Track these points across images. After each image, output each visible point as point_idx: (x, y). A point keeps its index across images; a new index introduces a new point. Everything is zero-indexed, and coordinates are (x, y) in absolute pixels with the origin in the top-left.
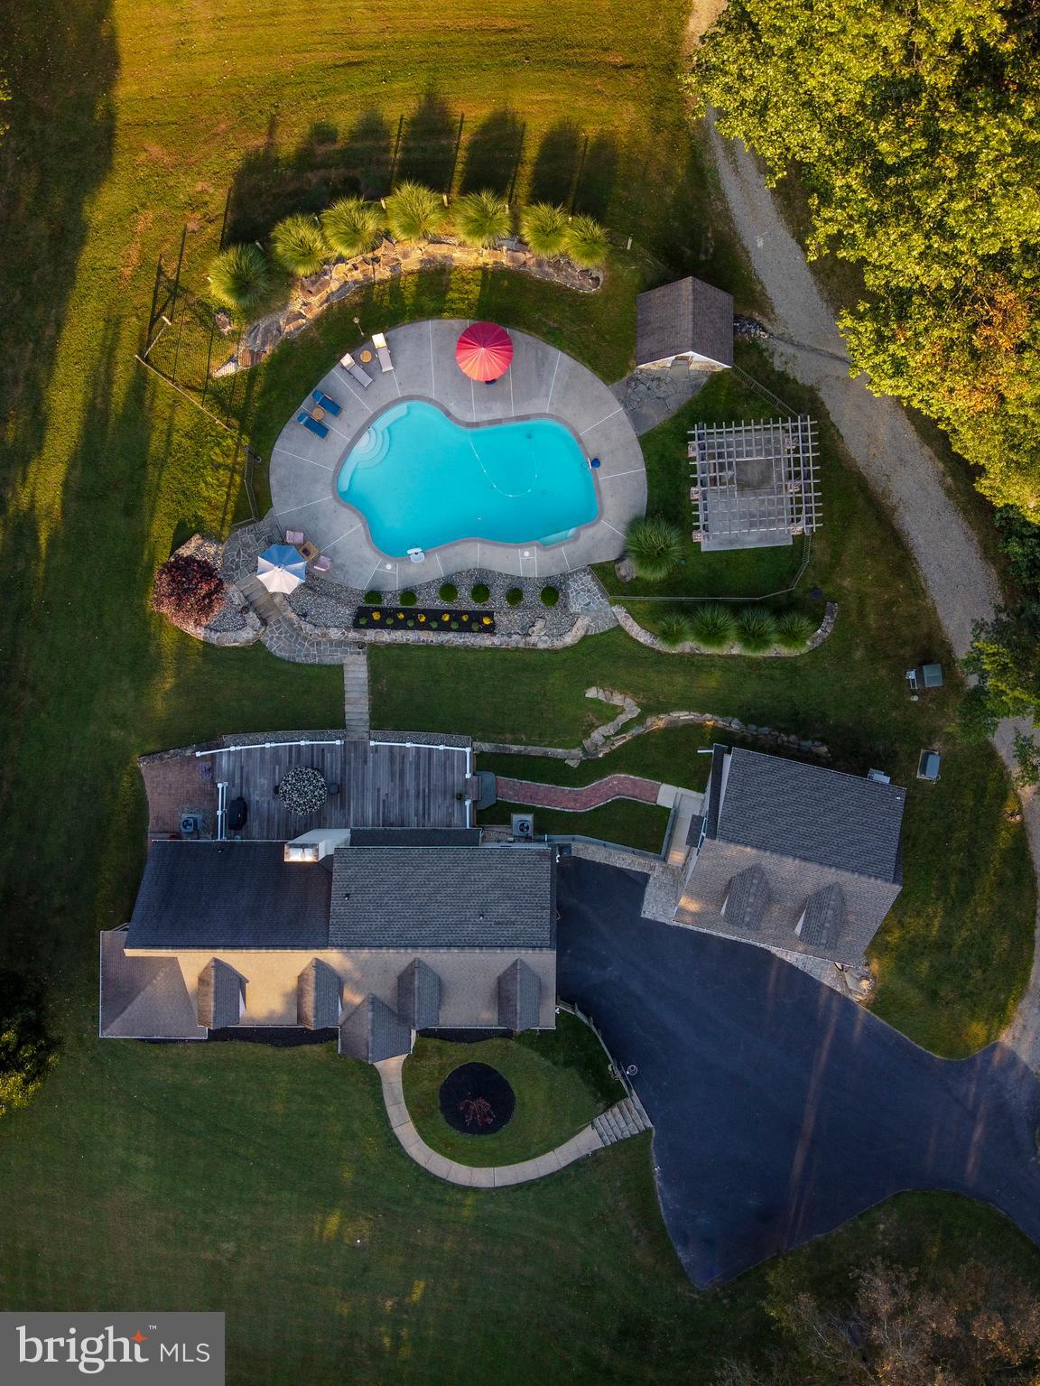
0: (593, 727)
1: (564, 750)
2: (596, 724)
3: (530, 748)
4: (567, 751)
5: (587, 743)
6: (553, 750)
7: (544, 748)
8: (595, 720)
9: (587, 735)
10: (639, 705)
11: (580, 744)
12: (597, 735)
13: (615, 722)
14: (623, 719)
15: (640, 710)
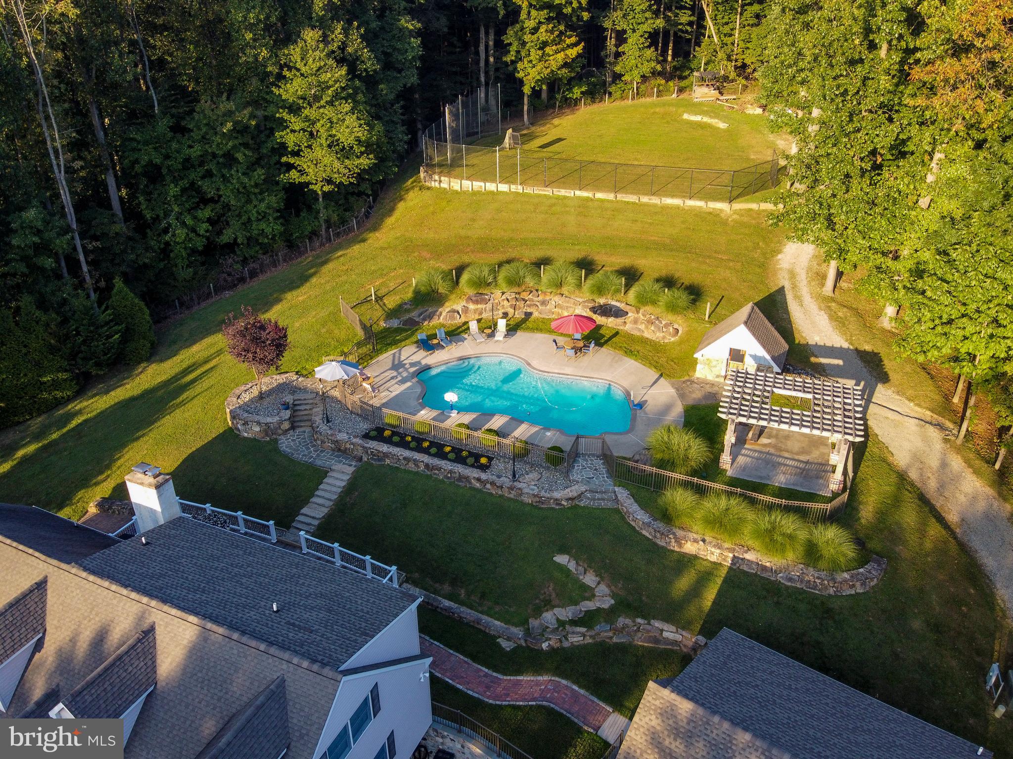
0: (548, 604)
1: (503, 624)
2: (553, 603)
3: (463, 609)
4: (506, 626)
5: (534, 623)
6: (490, 619)
7: (480, 615)
8: (554, 595)
9: (538, 612)
10: (614, 595)
11: (524, 623)
12: (549, 617)
13: (578, 607)
14: (589, 605)
15: (613, 602)
